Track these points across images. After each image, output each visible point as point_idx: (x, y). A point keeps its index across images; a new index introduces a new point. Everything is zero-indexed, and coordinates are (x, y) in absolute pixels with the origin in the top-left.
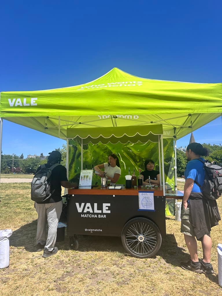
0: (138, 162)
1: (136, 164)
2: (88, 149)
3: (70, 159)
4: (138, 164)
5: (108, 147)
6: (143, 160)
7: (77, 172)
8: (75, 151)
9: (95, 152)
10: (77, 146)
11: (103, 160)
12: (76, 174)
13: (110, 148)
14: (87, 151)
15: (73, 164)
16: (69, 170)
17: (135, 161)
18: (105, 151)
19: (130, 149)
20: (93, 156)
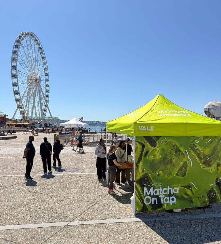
0: (202, 159)
1: (201, 161)
2: (156, 147)
3: (137, 157)
4: (203, 160)
5: (176, 143)
6: (206, 157)
7: (144, 172)
8: (143, 148)
9: (163, 149)
10: (145, 144)
11: (171, 158)
12: (143, 174)
13: (178, 145)
14: (155, 149)
15: (140, 163)
16: (136, 170)
17: (200, 158)
18: (172, 148)
19: (196, 146)
20: (161, 154)
